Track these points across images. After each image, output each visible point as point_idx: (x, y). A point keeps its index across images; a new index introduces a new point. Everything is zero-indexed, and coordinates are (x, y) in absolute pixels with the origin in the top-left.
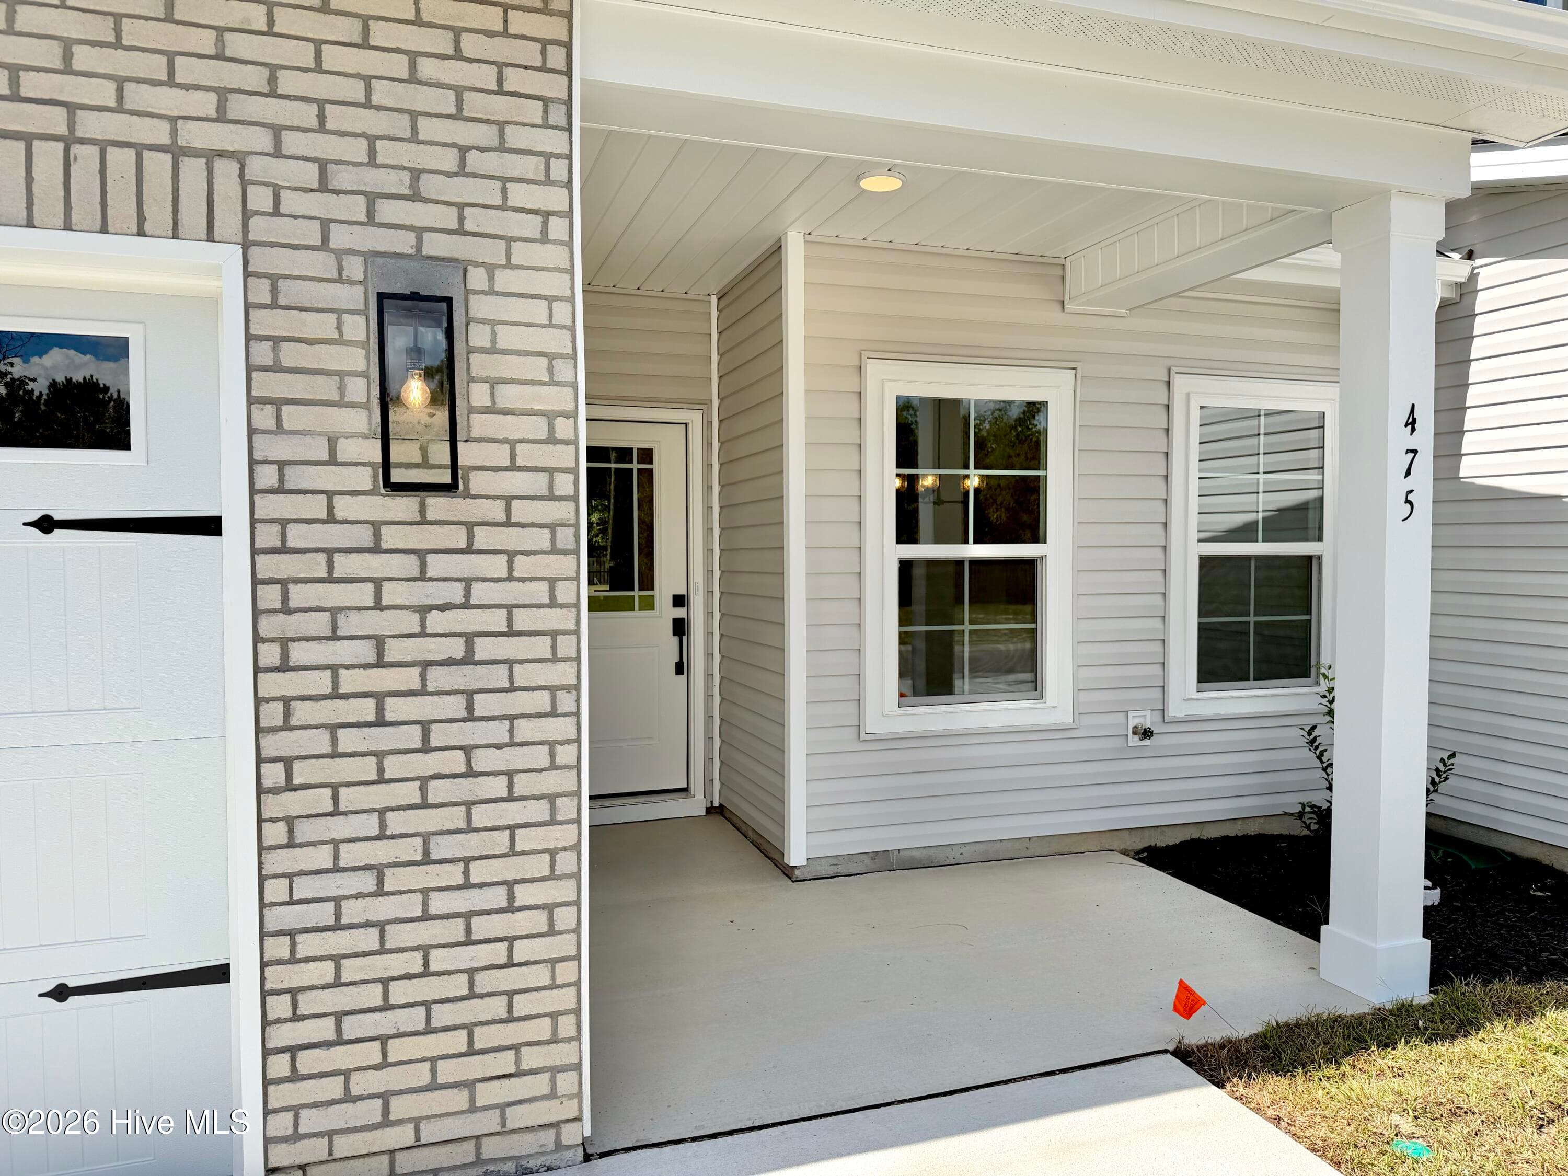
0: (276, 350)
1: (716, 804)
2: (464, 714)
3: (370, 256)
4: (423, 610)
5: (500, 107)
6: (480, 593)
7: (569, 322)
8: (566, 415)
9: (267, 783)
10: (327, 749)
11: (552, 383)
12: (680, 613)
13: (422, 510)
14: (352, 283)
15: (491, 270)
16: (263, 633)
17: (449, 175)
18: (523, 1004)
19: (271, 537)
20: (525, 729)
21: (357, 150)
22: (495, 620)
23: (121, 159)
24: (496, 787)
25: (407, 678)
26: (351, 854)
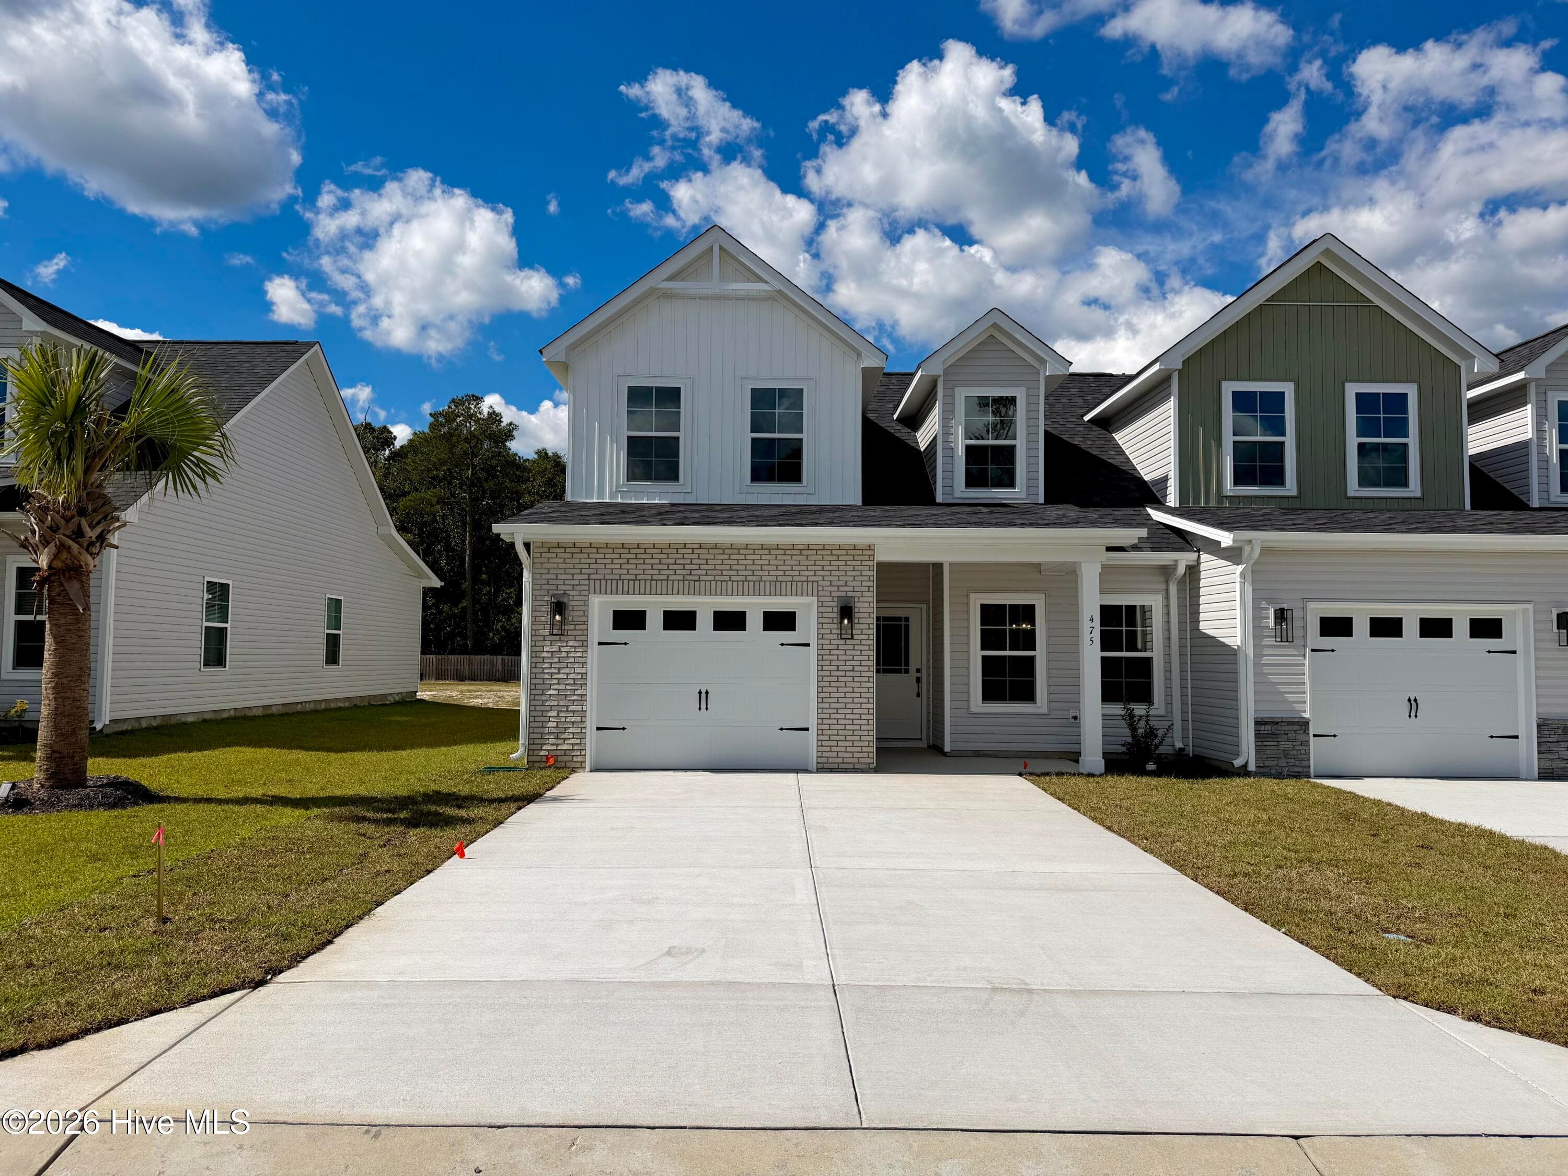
0: (823, 614)
1: (931, 742)
2: (852, 681)
3: (838, 597)
4: (845, 661)
5: (861, 568)
6: (856, 658)
7: (872, 606)
8: (872, 624)
9: (819, 691)
10: (829, 686)
11: (869, 618)
12: (918, 675)
13: (846, 642)
14: (836, 602)
15: (859, 598)
16: (819, 664)
17: (852, 581)
18: (863, 738)
19: (820, 647)
20: (863, 685)
21: (836, 578)
22: (858, 663)
23: (799, 584)
24: (858, 695)
25: (843, 673)
26: (832, 705)
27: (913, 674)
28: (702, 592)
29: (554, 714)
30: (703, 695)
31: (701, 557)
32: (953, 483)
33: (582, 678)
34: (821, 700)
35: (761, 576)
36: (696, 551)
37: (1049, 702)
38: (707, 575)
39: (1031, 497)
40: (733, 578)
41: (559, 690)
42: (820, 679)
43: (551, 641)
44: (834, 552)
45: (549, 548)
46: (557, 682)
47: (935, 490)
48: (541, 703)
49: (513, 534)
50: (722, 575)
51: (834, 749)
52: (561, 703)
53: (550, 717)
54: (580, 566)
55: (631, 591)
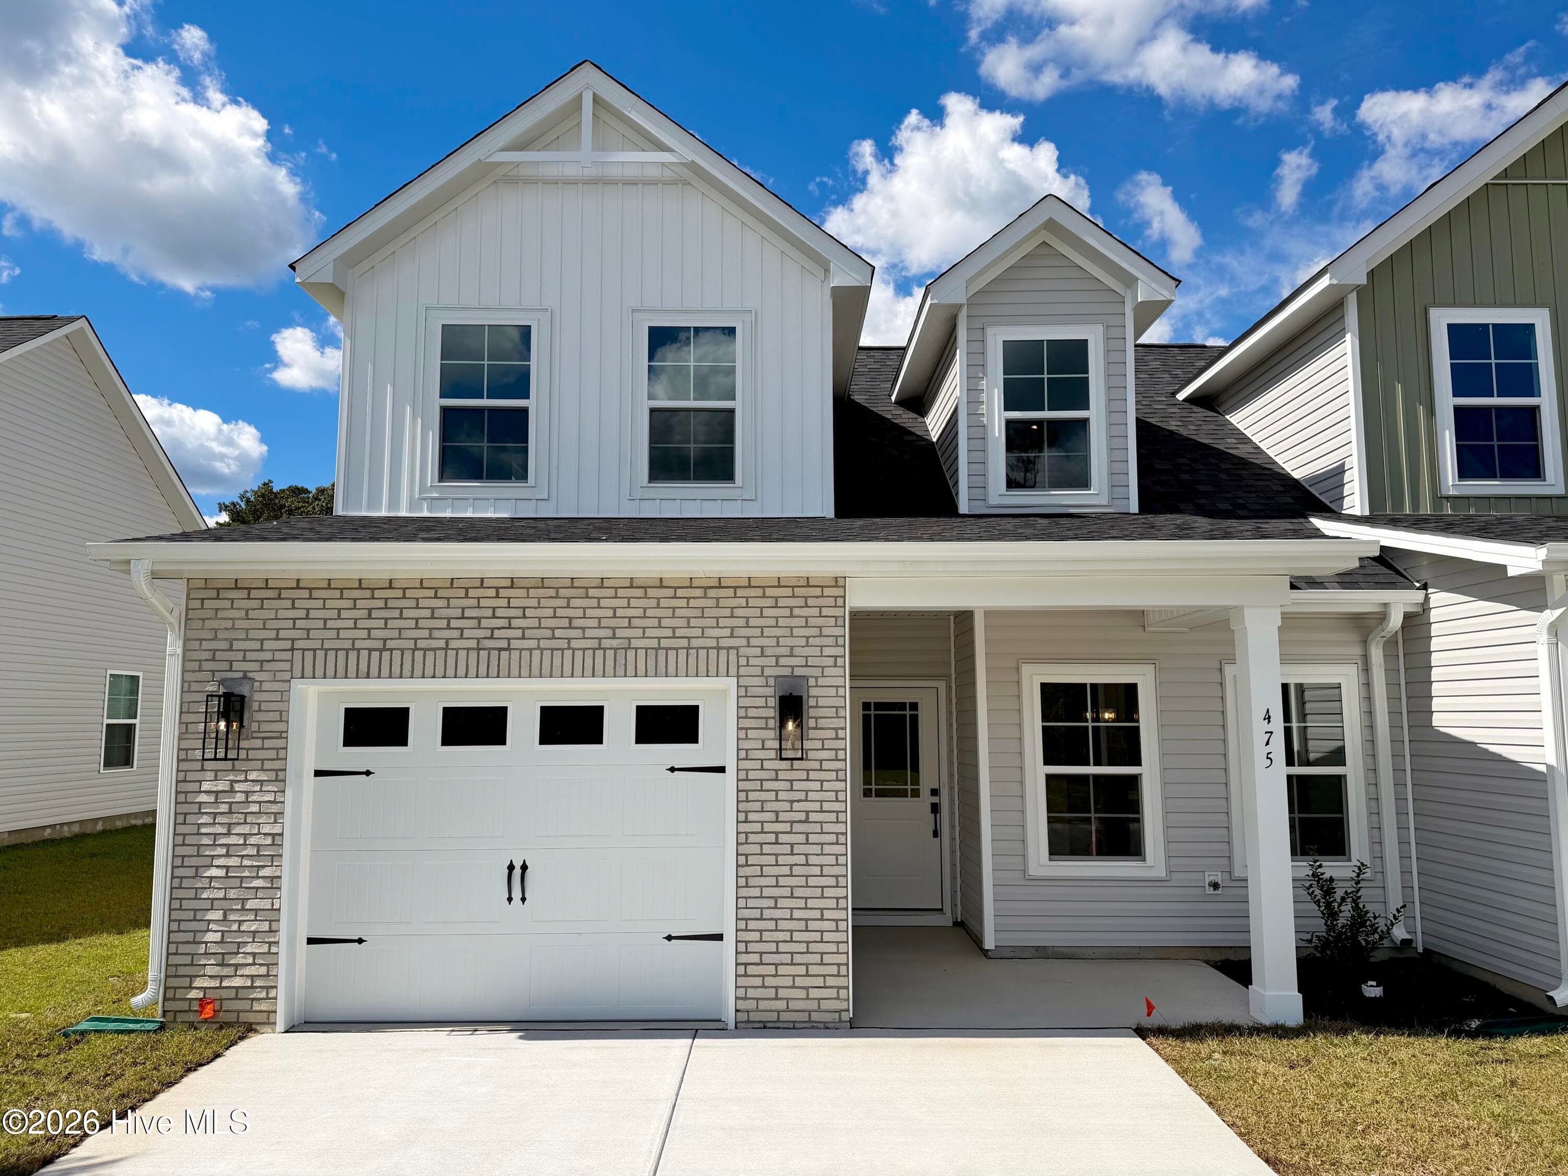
0: (746, 711)
1: (959, 920)
2: (805, 842)
3: (777, 677)
4: (792, 802)
5: (820, 621)
6: (811, 796)
7: (844, 695)
8: (842, 729)
9: (740, 863)
10: (759, 852)
11: (838, 717)
12: (935, 800)
13: (792, 766)
14: (771, 687)
15: (816, 678)
16: (740, 809)
17: (803, 647)
18: (827, 958)
19: (742, 775)
20: (827, 849)
21: (773, 642)
22: (817, 806)
23: (702, 653)
24: (817, 871)
25: (786, 827)
26: (767, 892)
27: (926, 799)
28: (515, 671)
29: (218, 915)
30: (517, 872)
31: (514, 603)
32: (986, 482)
33: (273, 844)
34: (743, 882)
35: (629, 639)
36: (503, 593)
37: (1169, 857)
38: (523, 638)
39: (1117, 502)
40: (574, 644)
41: (227, 868)
42: (742, 838)
43: (216, 771)
44: (769, 592)
45: (218, 590)
46: (224, 851)
47: (957, 494)
48: (191, 894)
49: (129, 562)
50: (554, 638)
51: (769, 981)
52: (232, 894)
53: (209, 921)
54: (278, 624)
55: (374, 671)
